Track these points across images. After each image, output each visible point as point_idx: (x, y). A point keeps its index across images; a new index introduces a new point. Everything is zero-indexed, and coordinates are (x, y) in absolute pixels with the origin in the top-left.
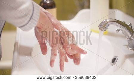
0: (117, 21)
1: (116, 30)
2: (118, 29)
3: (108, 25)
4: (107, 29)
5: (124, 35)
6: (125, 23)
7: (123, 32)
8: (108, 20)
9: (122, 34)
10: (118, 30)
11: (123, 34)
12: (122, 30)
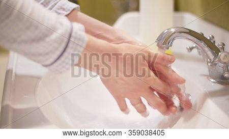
0: (188, 31)
1: (187, 48)
2: (191, 47)
3: (174, 39)
4: (171, 46)
5: (201, 56)
6: (203, 34)
7: (199, 52)
8: (173, 30)
9: (198, 55)
10: (191, 49)
11: (200, 54)
12: (198, 48)
